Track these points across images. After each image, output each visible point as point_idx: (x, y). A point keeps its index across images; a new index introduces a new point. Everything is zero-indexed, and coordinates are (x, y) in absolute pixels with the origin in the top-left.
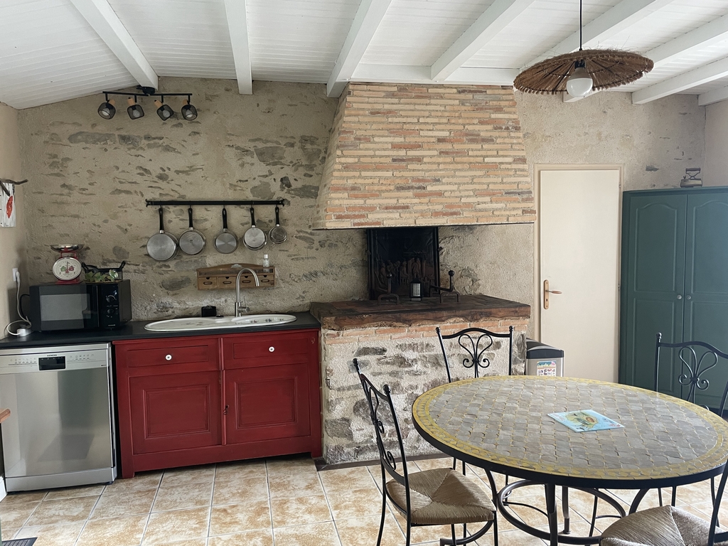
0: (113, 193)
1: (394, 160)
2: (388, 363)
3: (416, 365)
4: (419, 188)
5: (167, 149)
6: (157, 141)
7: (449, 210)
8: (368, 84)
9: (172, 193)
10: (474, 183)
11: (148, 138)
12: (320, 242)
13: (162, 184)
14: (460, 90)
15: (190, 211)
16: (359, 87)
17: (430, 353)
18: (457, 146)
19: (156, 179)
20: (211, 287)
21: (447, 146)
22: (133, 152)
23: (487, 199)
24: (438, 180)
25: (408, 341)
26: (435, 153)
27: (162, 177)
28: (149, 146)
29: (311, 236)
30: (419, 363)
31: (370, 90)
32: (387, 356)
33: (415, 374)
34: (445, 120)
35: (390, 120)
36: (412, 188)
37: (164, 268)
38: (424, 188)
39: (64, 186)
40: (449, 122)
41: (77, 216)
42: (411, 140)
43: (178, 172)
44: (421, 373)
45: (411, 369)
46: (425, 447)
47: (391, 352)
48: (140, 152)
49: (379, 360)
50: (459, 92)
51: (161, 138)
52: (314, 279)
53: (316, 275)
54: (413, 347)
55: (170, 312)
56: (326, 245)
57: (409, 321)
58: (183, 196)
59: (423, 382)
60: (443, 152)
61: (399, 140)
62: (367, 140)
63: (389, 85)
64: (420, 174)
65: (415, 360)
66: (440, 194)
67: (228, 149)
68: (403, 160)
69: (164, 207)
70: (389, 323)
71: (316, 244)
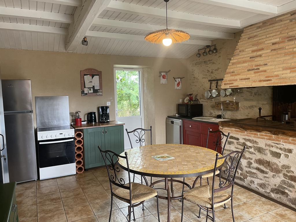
0: (202, 79)
1: (250, 58)
2: (240, 145)
3: (251, 149)
4: (257, 69)
5: (213, 63)
6: (211, 61)
7: (267, 79)
8: (251, 25)
9: (214, 77)
10: (284, 64)
11: (209, 61)
12: (255, 93)
13: (212, 75)
14: (292, 14)
15: (217, 83)
16: (247, 28)
17: (257, 145)
18: (281, 45)
19: (211, 73)
20: (218, 108)
21: (277, 46)
22: (206, 66)
23: (289, 71)
24: (266, 64)
25: (247, 138)
26: (269, 51)
27: (212, 72)
28: (210, 63)
29: (251, 91)
30: (253, 148)
31: (251, 28)
32: (240, 142)
33: (251, 153)
34: (279, 33)
35: (254, 40)
36: (254, 69)
37: (211, 101)
38: (259, 69)
39: (194, 78)
40: (281, 33)
41: (196, 86)
42: (260, 47)
43: (215, 70)
44: (253, 153)
45: (249, 150)
46: (254, 187)
47: (241, 141)
48: (208, 65)
49: (237, 142)
50: (292, 15)
51: (212, 60)
52: (252, 108)
53: (253, 107)
54: (249, 140)
55: (212, 115)
56: (257, 94)
57: (246, 129)
58: (216, 78)
59: (255, 158)
60: (273, 50)
61: (255, 48)
62: (243, 51)
63: (259, 23)
64: (258, 63)
65: (251, 147)
66: (265, 71)
67: (227, 60)
68: (254, 57)
69: (212, 82)
70: (238, 128)
71: (253, 94)
